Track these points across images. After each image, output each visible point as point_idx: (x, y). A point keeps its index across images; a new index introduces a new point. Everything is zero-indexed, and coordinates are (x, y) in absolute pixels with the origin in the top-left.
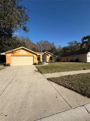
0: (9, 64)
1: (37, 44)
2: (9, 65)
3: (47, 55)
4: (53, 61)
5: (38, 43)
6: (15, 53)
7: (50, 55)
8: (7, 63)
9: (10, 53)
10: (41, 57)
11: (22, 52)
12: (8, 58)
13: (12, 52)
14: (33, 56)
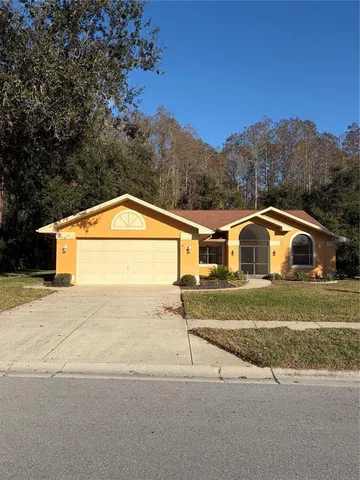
0: (68, 276)
1: (227, 151)
2: (65, 280)
3: (271, 233)
4: (319, 271)
5: (234, 144)
6: (96, 223)
7: (294, 233)
8: (59, 270)
9: (71, 223)
10: (234, 243)
11: (126, 219)
12: (66, 247)
13: (83, 222)
14: (178, 240)
